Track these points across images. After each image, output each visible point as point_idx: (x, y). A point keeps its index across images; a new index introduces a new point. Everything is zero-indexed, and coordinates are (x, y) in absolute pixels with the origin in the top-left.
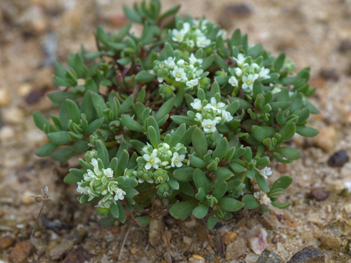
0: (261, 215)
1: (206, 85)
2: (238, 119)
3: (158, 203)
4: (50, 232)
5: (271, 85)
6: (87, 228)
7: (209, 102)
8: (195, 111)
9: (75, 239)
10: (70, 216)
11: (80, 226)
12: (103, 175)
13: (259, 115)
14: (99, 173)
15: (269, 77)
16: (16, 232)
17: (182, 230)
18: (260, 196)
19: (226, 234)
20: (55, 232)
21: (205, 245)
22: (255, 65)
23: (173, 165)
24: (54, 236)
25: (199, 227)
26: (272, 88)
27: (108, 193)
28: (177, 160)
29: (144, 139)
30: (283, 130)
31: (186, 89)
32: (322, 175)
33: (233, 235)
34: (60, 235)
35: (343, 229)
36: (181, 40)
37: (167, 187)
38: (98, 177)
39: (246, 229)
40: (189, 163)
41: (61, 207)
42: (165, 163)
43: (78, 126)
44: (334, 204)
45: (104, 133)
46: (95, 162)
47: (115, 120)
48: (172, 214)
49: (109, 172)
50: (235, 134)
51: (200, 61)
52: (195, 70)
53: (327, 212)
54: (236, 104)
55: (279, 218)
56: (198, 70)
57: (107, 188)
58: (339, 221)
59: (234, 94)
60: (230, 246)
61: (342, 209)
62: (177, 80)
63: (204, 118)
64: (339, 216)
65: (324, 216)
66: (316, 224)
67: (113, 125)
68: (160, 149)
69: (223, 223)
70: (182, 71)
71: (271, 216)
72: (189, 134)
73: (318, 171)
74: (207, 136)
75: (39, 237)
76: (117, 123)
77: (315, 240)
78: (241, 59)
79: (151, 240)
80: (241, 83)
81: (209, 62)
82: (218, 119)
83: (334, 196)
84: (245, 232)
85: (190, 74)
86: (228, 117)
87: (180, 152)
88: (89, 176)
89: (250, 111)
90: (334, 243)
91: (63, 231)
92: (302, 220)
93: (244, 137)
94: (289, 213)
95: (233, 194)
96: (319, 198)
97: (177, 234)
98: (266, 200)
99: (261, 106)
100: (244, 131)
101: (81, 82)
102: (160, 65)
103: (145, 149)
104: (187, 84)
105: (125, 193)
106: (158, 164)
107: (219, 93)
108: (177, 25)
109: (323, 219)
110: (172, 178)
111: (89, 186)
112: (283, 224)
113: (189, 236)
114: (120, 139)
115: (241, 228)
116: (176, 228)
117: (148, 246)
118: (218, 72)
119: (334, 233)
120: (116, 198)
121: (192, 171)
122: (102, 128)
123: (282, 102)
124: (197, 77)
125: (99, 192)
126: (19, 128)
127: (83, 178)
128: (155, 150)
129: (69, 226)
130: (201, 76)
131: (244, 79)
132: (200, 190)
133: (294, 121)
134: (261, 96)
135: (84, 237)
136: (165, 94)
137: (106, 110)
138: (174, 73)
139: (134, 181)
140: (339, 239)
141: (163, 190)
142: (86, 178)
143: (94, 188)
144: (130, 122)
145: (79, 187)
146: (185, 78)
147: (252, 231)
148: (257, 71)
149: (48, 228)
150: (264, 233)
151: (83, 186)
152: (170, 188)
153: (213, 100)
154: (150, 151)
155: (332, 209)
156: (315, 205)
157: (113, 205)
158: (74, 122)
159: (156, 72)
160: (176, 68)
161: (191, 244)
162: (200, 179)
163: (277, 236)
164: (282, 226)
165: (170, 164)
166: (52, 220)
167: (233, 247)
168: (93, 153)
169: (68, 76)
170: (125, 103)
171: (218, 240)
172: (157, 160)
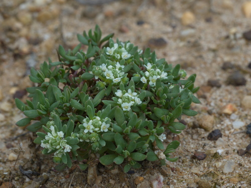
0: (160, 167)
1: (126, 82)
2: (145, 103)
3: (93, 156)
4: (25, 177)
5: (169, 83)
6: (48, 175)
7: (127, 92)
8: (118, 98)
9: (40, 181)
10: (38, 168)
11: (44, 174)
12: (57, 135)
13: (159, 101)
14: (54, 135)
15: (167, 78)
16: (3, 177)
17: (109, 176)
18: (159, 153)
19: (137, 178)
20: (28, 177)
21: (123, 185)
22: (158, 70)
23: (102, 130)
24: (27, 180)
25: (120, 174)
26: (170, 86)
27: (61, 147)
28: (105, 127)
29: (85, 114)
30: (174, 111)
31: (113, 84)
32: (203, 144)
33: (142, 178)
34: (31, 179)
35: (213, 177)
36: (112, 54)
37: (98, 144)
38: (54, 137)
39: (150, 175)
40: (112, 130)
41: (33, 162)
42: (97, 129)
43: (43, 107)
44: (209, 162)
45: (60, 110)
46: (52, 128)
47: (67, 102)
48: (101, 162)
49: (61, 134)
50: (144, 113)
51: (123, 67)
52: (119, 72)
53: (204, 167)
54: (144, 93)
55: (173, 170)
56: (121, 72)
57: (59, 144)
58: (211, 172)
59: (143, 87)
60: (139, 185)
61: (214, 165)
62: (107, 78)
63: (123, 102)
64: (211, 169)
65: (202, 169)
66: (196, 174)
67: (65, 106)
68: (94, 120)
69: (135, 171)
70: (110, 72)
71: (167, 168)
72: (113, 112)
73: (201, 143)
74: (125, 113)
75: (18, 180)
76: (68, 105)
77: (195, 184)
78: (149, 66)
79: (88, 181)
80: (148, 81)
81: (128, 68)
82: (132, 103)
83: (209, 157)
84: (150, 177)
85: (116, 74)
86: (139, 101)
87: (106, 123)
88: (49, 136)
89: (153, 98)
90: (207, 185)
91: (33, 177)
92: (188, 172)
93: (149, 114)
94: (179, 167)
95: (141, 151)
96: (200, 158)
97: (106, 178)
98: (162, 156)
99: (160, 95)
100: (149, 111)
101: (47, 80)
102: (96, 68)
103: (85, 120)
104: (114, 81)
105: (71, 148)
106: (93, 129)
107: (133, 87)
108: (110, 45)
109: (201, 171)
110: (101, 138)
111: (48, 143)
112: (175, 173)
113: (113, 179)
114: (70, 115)
115: (147, 175)
116: (105, 174)
117: (86, 185)
118: (134, 74)
119: (207, 179)
120: (65, 151)
121: (114, 135)
122: (58, 108)
123: (174, 93)
124: (120, 77)
125: (55, 147)
126: (8, 114)
127: (44, 138)
128: (91, 121)
129: (37, 173)
130: (123, 76)
131: (150, 78)
132: (118, 146)
133: (182, 105)
134: (161, 89)
135: (47, 180)
136: (100, 87)
137: (62, 96)
138: (105, 74)
139: (77, 140)
140: (210, 183)
141: (96, 147)
142: (47, 138)
143: (51, 144)
144: (76, 104)
145: (42, 144)
146: (112, 77)
147: (154, 177)
148: (159, 74)
149: (24, 175)
150: (162, 178)
151: (45, 143)
152: (100, 145)
153: (130, 91)
154: (88, 121)
155: (208, 165)
156: (196, 162)
157: (63, 155)
158: (41, 103)
159: (94, 72)
160: (107, 70)
161: (115, 184)
162: (119, 140)
163: (171, 181)
164: (174, 175)
165: (100, 130)
166: (26, 170)
167: (141, 186)
168: (52, 122)
169: (39, 76)
170: (73, 92)
171: (132, 182)
172: (92, 127)
